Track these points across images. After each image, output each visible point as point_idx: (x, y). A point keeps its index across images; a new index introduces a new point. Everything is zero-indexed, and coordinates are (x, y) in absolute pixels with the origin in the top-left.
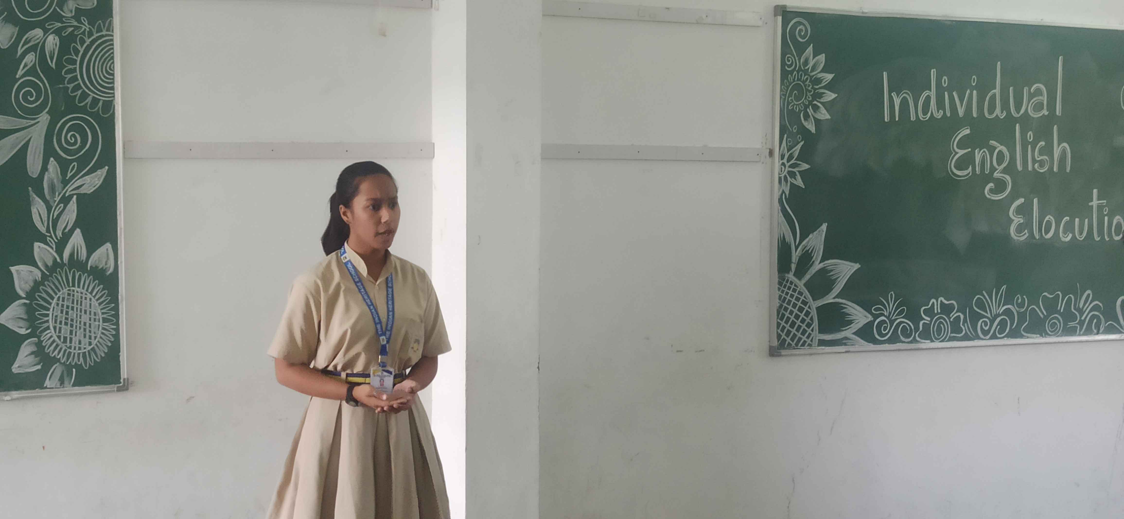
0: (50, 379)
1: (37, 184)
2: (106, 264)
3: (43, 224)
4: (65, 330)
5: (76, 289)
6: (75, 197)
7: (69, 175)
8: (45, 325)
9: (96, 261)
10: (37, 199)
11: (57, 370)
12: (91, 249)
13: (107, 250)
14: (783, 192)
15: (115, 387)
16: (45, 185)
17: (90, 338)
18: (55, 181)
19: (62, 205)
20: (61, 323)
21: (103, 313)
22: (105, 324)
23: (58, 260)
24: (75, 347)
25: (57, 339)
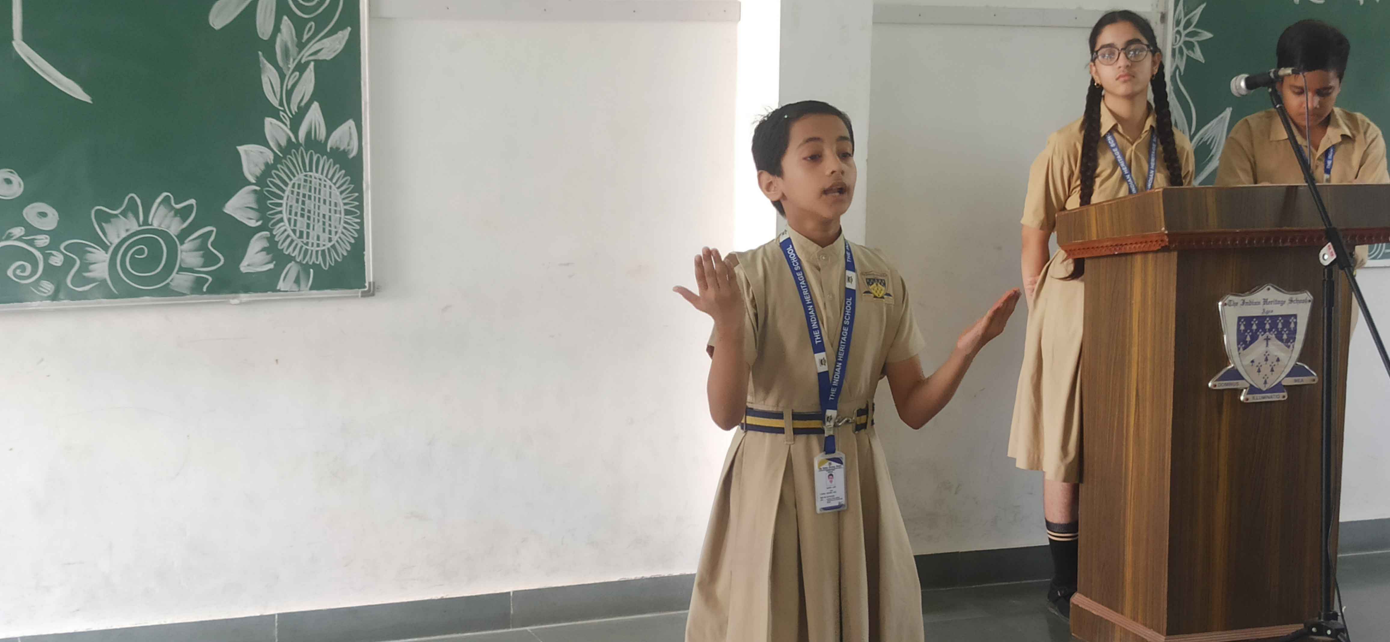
0: (284, 280)
1: (269, 47)
2: (348, 145)
3: (275, 96)
4: (301, 224)
5: (313, 174)
6: (313, 64)
7: (305, 37)
8: (278, 216)
9: (336, 141)
10: (269, 66)
11: (292, 269)
12: (331, 128)
13: (350, 128)
14: (1177, 67)
15: (359, 292)
16: (278, 49)
17: (330, 233)
18: (290, 45)
19: (297, 73)
20: (296, 214)
21: (345, 204)
22: (346, 217)
23: (293, 140)
24: (313, 244)
25: (292, 234)
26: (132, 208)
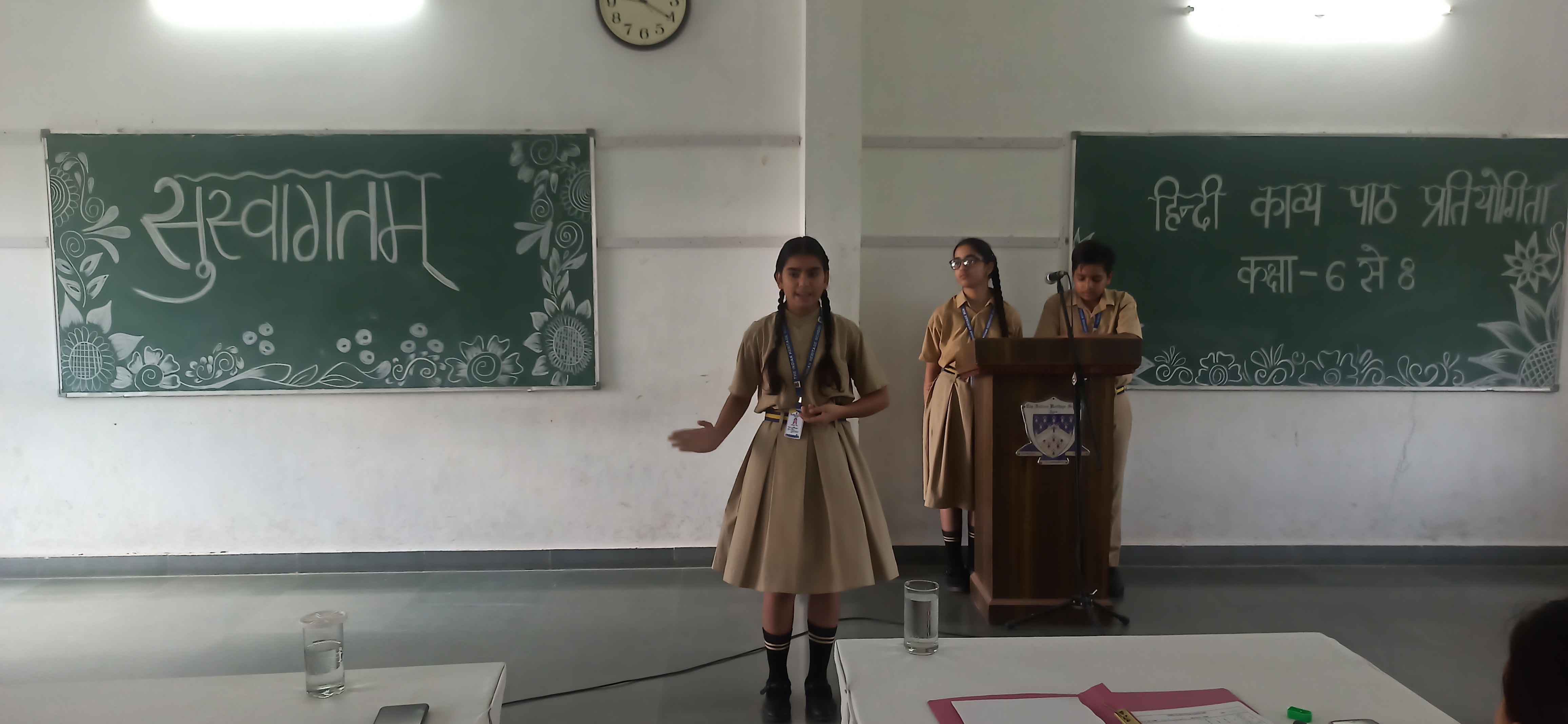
0: (554, 380)
1: (546, 263)
3: (549, 287)
4: (563, 351)
5: (569, 327)
6: (568, 271)
7: (564, 258)
8: (551, 348)
9: (580, 310)
10: (546, 272)
11: (558, 374)
12: (578, 303)
13: (587, 304)
15: (591, 387)
16: (551, 265)
17: (577, 356)
18: (556, 262)
19: (560, 276)
20: (560, 347)
21: (585, 342)
22: (585, 349)
23: (558, 309)
24: (568, 362)
25: (557, 357)
26: (478, 343)
